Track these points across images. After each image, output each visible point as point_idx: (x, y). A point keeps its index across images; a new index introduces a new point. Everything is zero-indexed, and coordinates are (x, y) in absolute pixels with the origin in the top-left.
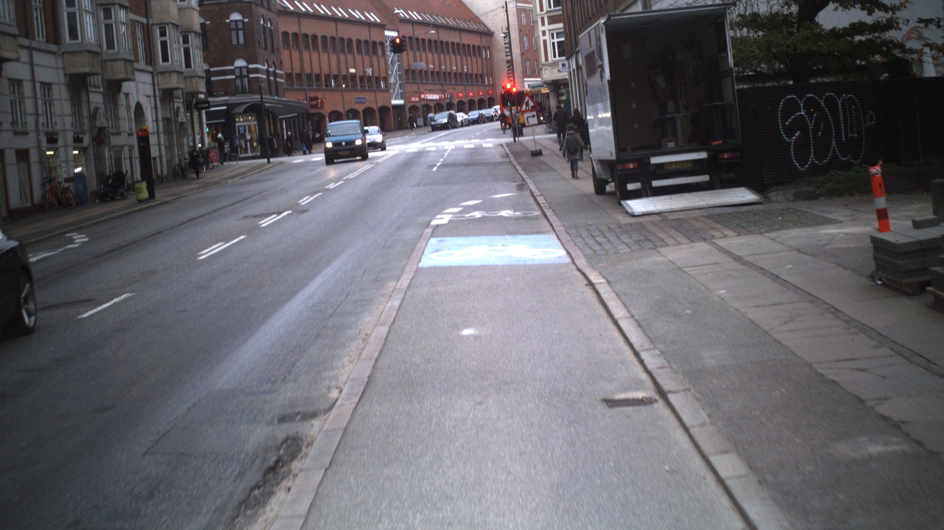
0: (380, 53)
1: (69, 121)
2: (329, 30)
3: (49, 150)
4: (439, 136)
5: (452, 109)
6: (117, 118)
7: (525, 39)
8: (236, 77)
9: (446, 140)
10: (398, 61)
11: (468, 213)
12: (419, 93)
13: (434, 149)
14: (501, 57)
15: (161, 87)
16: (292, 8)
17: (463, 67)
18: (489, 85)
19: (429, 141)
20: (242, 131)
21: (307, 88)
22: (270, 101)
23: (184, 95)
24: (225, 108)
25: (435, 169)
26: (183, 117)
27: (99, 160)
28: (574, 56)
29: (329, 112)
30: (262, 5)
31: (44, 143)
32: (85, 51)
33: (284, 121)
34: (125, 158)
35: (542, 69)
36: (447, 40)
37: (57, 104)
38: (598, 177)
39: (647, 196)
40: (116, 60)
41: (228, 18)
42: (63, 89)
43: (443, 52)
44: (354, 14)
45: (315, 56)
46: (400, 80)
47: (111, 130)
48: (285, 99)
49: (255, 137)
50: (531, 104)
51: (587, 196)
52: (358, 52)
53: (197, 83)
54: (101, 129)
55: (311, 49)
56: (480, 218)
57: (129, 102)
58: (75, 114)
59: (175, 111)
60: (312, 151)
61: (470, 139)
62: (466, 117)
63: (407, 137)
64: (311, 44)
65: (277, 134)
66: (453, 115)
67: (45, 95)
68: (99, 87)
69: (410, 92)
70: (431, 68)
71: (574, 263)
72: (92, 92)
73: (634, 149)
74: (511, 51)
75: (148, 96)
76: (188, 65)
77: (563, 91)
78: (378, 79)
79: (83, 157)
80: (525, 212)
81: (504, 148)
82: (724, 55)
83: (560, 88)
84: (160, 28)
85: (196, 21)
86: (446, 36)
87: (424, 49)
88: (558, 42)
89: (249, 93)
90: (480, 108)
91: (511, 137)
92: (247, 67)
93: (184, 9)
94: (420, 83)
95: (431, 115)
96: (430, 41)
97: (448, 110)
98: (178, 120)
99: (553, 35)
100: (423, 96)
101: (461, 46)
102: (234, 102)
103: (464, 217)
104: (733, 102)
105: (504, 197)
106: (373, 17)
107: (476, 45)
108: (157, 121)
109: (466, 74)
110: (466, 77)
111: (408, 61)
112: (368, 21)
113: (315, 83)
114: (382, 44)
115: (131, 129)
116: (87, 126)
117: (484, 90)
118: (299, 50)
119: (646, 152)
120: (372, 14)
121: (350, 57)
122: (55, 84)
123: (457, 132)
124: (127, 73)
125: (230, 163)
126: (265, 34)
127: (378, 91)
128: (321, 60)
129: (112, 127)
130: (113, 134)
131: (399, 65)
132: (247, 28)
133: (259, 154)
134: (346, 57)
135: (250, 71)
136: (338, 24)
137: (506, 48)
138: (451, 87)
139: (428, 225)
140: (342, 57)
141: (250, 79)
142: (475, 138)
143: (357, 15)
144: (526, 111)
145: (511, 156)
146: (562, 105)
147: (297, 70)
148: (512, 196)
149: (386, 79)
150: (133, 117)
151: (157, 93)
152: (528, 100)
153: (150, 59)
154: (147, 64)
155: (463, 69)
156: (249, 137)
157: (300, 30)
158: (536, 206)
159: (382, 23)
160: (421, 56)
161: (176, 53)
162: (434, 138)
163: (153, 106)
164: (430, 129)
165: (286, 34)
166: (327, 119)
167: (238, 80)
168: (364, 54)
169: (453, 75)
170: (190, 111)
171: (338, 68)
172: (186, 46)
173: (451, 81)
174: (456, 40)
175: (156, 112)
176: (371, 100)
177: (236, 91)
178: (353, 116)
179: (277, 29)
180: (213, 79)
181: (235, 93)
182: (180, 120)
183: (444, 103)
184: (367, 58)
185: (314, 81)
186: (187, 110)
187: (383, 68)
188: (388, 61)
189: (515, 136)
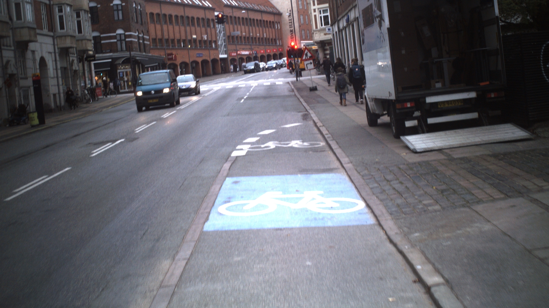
0: (212, 26)
2: (180, 12)
4: (249, 77)
5: (257, 60)
6: (25, 67)
7: (302, 17)
8: (117, 41)
9: (253, 80)
10: (223, 31)
11: (263, 144)
12: (237, 51)
13: (244, 86)
14: (286, 28)
15: (59, 46)
17: (264, 34)
18: (279, 45)
19: (241, 81)
20: (121, 75)
21: (166, 47)
22: (140, 56)
23: (77, 52)
24: (110, 60)
25: (243, 100)
26: (76, 66)
27: (10, 96)
28: (337, 23)
29: (180, 62)
34: (31, 95)
35: (313, 33)
36: (253, 18)
38: (372, 112)
39: (423, 132)
40: (23, 28)
41: (112, 3)
43: (251, 25)
44: (195, 1)
45: (171, 27)
46: (224, 42)
47: (20, 76)
48: (150, 55)
49: (130, 79)
50: (309, 55)
52: (198, 25)
53: (87, 44)
54: (12, 76)
55: (168, 23)
56: (274, 149)
57: (35, 56)
59: (71, 62)
61: (268, 79)
62: (266, 65)
63: (228, 78)
64: (168, 20)
66: (257, 64)
68: (10, 46)
69: (231, 50)
70: (244, 35)
72: (5, 49)
74: (293, 25)
75: (50, 53)
76: (80, 31)
77: (328, 47)
78: (211, 42)
80: (311, 142)
81: (290, 85)
83: (325, 46)
84: (58, 7)
85: (86, 2)
86: (253, 16)
87: (240, 24)
88: (324, 16)
89: (126, 51)
90: (275, 59)
91: (294, 77)
92: (124, 34)
94: (237, 44)
95: (244, 64)
97: (254, 60)
98: (72, 68)
99: (320, 11)
100: (239, 52)
101: (262, 22)
102: (116, 56)
103: (260, 147)
104: (499, 47)
105: (293, 127)
106: (207, 4)
107: (272, 21)
108: (57, 69)
109: (266, 39)
110: (265, 40)
111: (230, 31)
112: (204, 6)
113: (171, 45)
114: (213, 21)
117: (276, 48)
118: (161, 24)
119: (422, 92)
120: (207, 2)
121: (193, 29)
123: (260, 74)
124: (31, 37)
125: (112, 96)
126: (136, 13)
127: (211, 49)
128: (175, 30)
129: (22, 74)
130: (22, 78)
131: (224, 34)
132: (125, 10)
134: (190, 28)
135: (126, 36)
136: (185, 8)
137: (290, 22)
138: (256, 46)
139: (227, 158)
140: (188, 28)
141: (126, 42)
142: (271, 78)
143: (197, 2)
144: (306, 60)
145: (295, 91)
146: (328, 57)
147: (159, 36)
148: (299, 125)
149: (216, 42)
150: (38, 67)
151: (57, 51)
152: (307, 52)
153: (51, 28)
154: (49, 31)
155: (263, 35)
156: (126, 79)
157: (161, 12)
159: (213, 7)
160: (237, 28)
161: (70, 23)
162: (245, 78)
163: (54, 59)
164: (243, 72)
165: (152, 14)
166: (179, 67)
167: (119, 43)
168: (201, 26)
169: (257, 39)
170: (82, 62)
171: (185, 35)
172: (79, 19)
173: (256, 43)
174: (259, 18)
175: (56, 64)
176: (207, 55)
177: (117, 49)
178: (196, 65)
179: (145, 11)
180: (102, 42)
181: (117, 51)
182: (74, 68)
183: (252, 57)
184: (203, 29)
185: (170, 43)
186: (80, 62)
187: (213, 34)
188: (217, 31)
189: (297, 76)
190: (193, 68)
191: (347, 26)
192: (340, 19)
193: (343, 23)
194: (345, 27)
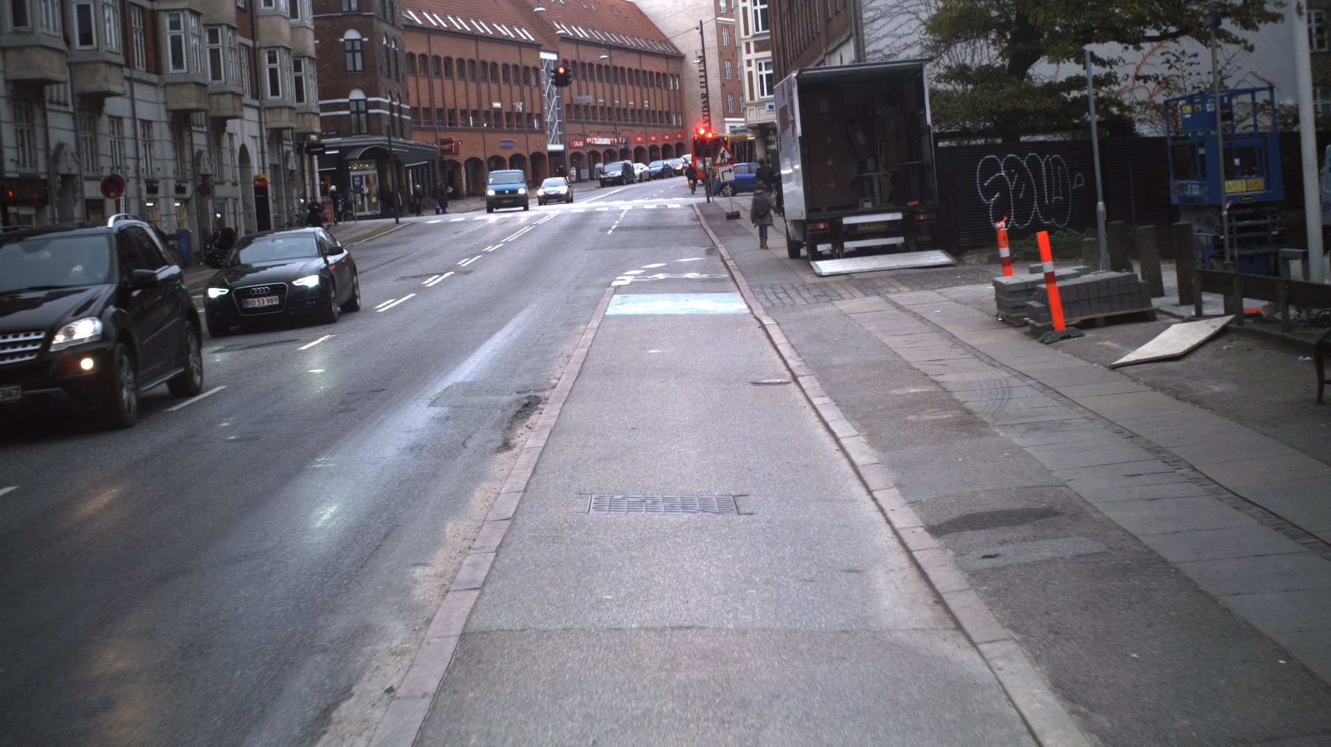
0: (533, 82)
1: (171, 166)
2: (467, 51)
3: (149, 201)
5: (627, 158)
7: (727, 65)
8: (352, 113)
9: (620, 199)
10: (558, 95)
11: (650, 275)
12: (584, 136)
13: (607, 209)
14: (694, 90)
15: (268, 126)
16: (420, 22)
17: (644, 101)
18: (677, 126)
19: (598, 200)
20: (357, 183)
21: (438, 127)
22: (393, 144)
25: (610, 232)
26: (292, 163)
27: (202, 214)
29: (465, 160)
30: (385, 20)
31: (144, 193)
32: (191, 83)
33: (410, 171)
34: (229, 213)
35: (746, 108)
36: (623, 65)
37: (157, 145)
38: (792, 240)
39: (838, 257)
40: (222, 93)
41: (343, 37)
42: (165, 127)
43: (616, 81)
44: (499, 28)
45: (448, 84)
46: (559, 118)
47: (215, 179)
48: (412, 142)
50: (728, 156)
51: (780, 260)
52: (504, 79)
53: (310, 121)
55: (444, 76)
56: (664, 279)
57: (233, 143)
58: (176, 158)
59: (284, 156)
60: (447, 210)
61: (652, 198)
62: (646, 168)
64: (443, 69)
65: (401, 187)
66: (629, 165)
67: (144, 136)
69: (572, 134)
70: (600, 103)
71: (752, 313)
72: (195, 131)
73: (829, 209)
74: (706, 82)
75: (254, 137)
77: (772, 138)
78: (530, 117)
79: (185, 211)
80: (712, 275)
81: (694, 210)
82: (922, 112)
83: (768, 134)
84: (269, 52)
85: (310, 43)
86: (621, 60)
87: (592, 78)
88: (766, 75)
89: (367, 134)
90: (665, 158)
91: (703, 197)
92: (365, 100)
93: (297, 27)
94: (586, 122)
95: (599, 165)
96: (599, 66)
97: (622, 159)
98: (287, 166)
99: (760, 65)
100: (588, 140)
101: (641, 74)
102: (348, 145)
103: (647, 278)
105: (691, 262)
106: (525, 35)
107: (661, 72)
109: (647, 111)
110: (647, 115)
111: (571, 94)
112: (518, 40)
113: (448, 121)
114: (536, 70)
115: (234, 177)
116: (189, 175)
117: (671, 133)
118: (428, 77)
119: (838, 213)
120: (524, 30)
121: (494, 87)
122: (156, 122)
123: (635, 188)
124: (234, 109)
126: (388, 56)
127: (530, 132)
128: (456, 90)
131: (558, 100)
132: (366, 50)
133: (379, 212)
134: (489, 87)
135: (369, 105)
136: (479, 43)
137: (701, 77)
138: (628, 128)
139: (609, 285)
140: (484, 86)
141: (368, 115)
142: (657, 197)
143: (504, 31)
145: (702, 219)
147: (425, 103)
148: (700, 260)
149: (540, 117)
151: (265, 134)
152: (724, 150)
153: (257, 93)
154: (252, 98)
155: (643, 104)
156: (366, 191)
157: (430, 50)
158: (724, 270)
159: (537, 42)
160: (587, 86)
161: (287, 83)
163: (260, 150)
164: (599, 184)
165: (412, 56)
166: (463, 168)
167: (354, 117)
168: (512, 82)
169: (630, 112)
171: (478, 101)
173: (626, 120)
174: (635, 66)
175: (263, 158)
176: (521, 144)
177: (351, 131)
178: (496, 164)
179: (403, 51)
181: (349, 134)
182: (290, 167)
183: (617, 150)
184: (516, 89)
185: (449, 117)
186: (298, 155)
187: (536, 102)
188: (544, 93)
189: (709, 195)
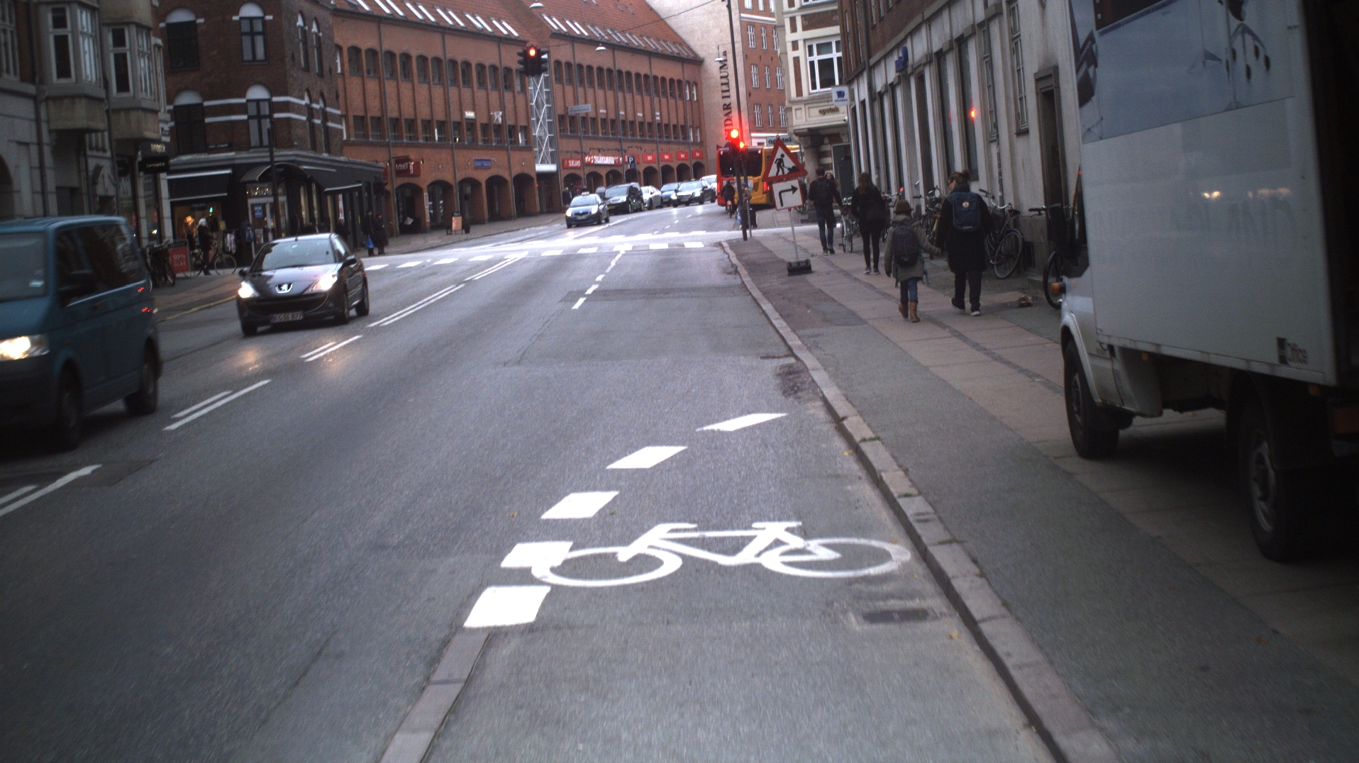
0: (518, 88)
2: (431, 47)
5: (635, 181)
7: (754, 70)
8: (250, 117)
9: (621, 233)
10: (548, 101)
12: (583, 154)
13: (594, 250)
14: (714, 100)
15: (54, 126)
16: (369, 10)
17: (655, 113)
18: (695, 143)
21: (392, 141)
22: (311, 161)
24: (228, 171)
25: (580, 302)
26: (109, 186)
29: (429, 182)
33: (340, 196)
35: (790, 109)
36: (628, 68)
41: (237, 14)
43: (621, 87)
44: (473, 21)
45: (406, 88)
46: (549, 133)
48: (342, 158)
51: (1051, 459)
52: (479, 84)
53: (139, 121)
55: (400, 77)
59: (90, 174)
61: (663, 231)
62: (657, 193)
64: (399, 68)
66: (636, 189)
69: (568, 152)
70: (602, 113)
75: (24, 145)
76: (123, 85)
78: (512, 130)
80: (844, 544)
81: (725, 252)
86: (626, 63)
87: (591, 83)
89: (271, 146)
90: (680, 181)
92: (269, 100)
94: (584, 137)
95: (601, 189)
96: (600, 70)
97: (628, 181)
98: (95, 190)
100: (587, 159)
101: (651, 80)
102: (244, 161)
105: (749, 430)
106: (506, 28)
107: (676, 79)
108: (44, 193)
109: (659, 125)
110: (659, 129)
111: (565, 102)
112: (497, 34)
113: (405, 134)
114: (521, 72)
117: (687, 150)
118: (379, 78)
120: (504, 23)
121: (466, 93)
123: (645, 217)
125: (221, 271)
126: (305, 43)
127: (513, 149)
128: (416, 96)
131: (549, 109)
132: (272, 33)
134: (460, 92)
135: (275, 107)
136: (447, 37)
137: (722, 84)
138: (635, 144)
140: (453, 92)
141: (273, 122)
142: (670, 230)
143: (479, 23)
145: (743, 271)
147: (374, 111)
148: (774, 423)
149: (526, 130)
151: (46, 138)
153: (31, 71)
154: (23, 79)
155: (653, 116)
157: (381, 45)
159: (522, 38)
160: (585, 94)
161: (88, 60)
163: (36, 163)
165: (355, 51)
166: (426, 194)
167: (253, 124)
168: (489, 87)
169: (637, 126)
170: (129, 176)
171: (446, 108)
172: (120, 50)
173: (633, 135)
174: (644, 70)
175: (43, 176)
176: (501, 164)
177: (249, 142)
178: (472, 189)
179: (332, 38)
180: (208, 120)
181: (247, 147)
182: (100, 190)
183: (623, 171)
184: (494, 96)
185: (404, 128)
186: (122, 174)
187: (521, 110)
188: (532, 101)
189: (745, 228)
190: (464, 197)
191: (899, 83)
192: (878, 63)
193: (886, 74)
194: (892, 84)
